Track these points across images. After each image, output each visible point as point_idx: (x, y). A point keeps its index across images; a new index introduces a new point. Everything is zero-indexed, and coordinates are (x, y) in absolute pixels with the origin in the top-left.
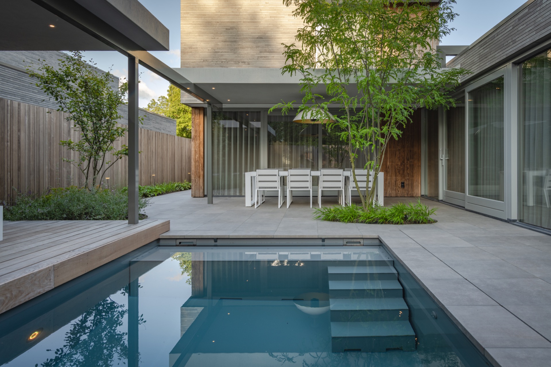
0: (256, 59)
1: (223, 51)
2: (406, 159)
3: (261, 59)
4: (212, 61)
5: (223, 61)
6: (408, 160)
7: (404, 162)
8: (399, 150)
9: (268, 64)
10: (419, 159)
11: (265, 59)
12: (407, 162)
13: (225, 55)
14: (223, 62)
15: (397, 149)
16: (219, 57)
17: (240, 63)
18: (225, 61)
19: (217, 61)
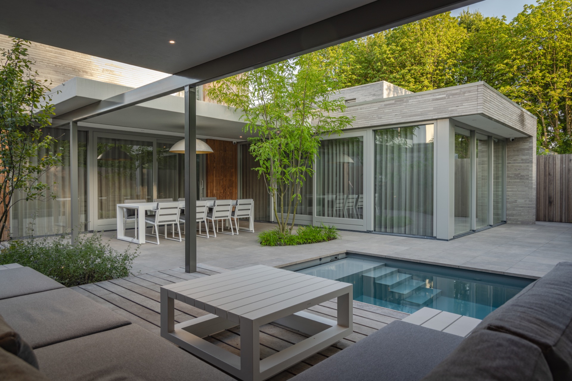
0: (101, 71)
1: (57, 52)
2: (227, 188)
3: (106, 72)
4: (42, 62)
5: (58, 64)
6: (228, 188)
7: (226, 190)
8: (223, 179)
9: (114, 80)
10: (236, 188)
11: (112, 73)
12: (228, 190)
13: (60, 58)
14: (58, 67)
15: (221, 178)
16: (52, 58)
17: (80, 72)
18: (61, 65)
19: (49, 62)
